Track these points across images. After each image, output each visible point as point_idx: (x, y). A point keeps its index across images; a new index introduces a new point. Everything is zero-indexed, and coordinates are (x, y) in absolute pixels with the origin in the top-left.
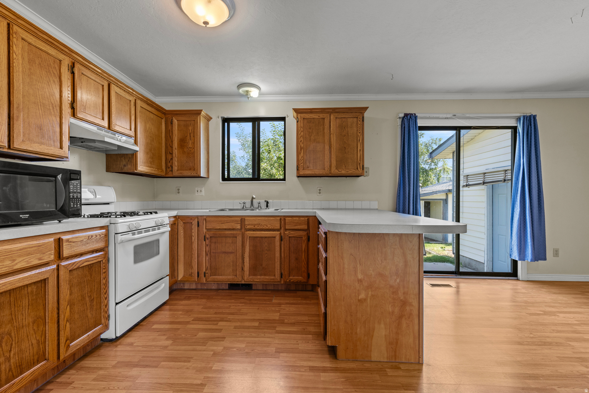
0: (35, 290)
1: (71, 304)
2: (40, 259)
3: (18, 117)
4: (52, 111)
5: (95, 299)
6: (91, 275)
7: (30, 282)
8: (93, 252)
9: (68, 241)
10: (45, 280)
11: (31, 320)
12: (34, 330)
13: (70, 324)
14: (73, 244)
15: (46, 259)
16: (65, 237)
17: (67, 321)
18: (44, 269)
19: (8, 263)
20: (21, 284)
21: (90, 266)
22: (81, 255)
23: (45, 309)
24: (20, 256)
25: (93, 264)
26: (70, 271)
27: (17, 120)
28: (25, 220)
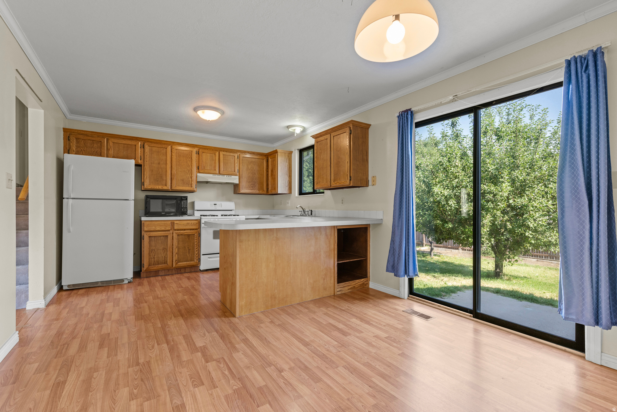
0: (163, 239)
1: (178, 248)
2: (165, 228)
3: (174, 178)
4: (188, 173)
5: (191, 249)
6: (189, 239)
7: (161, 235)
8: (191, 229)
9: (177, 223)
10: (167, 236)
11: (162, 248)
12: (163, 252)
13: (178, 255)
14: (179, 225)
15: (167, 229)
16: (176, 222)
17: (176, 253)
18: (167, 232)
19: (154, 227)
20: (158, 235)
21: (189, 236)
22: (185, 230)
23: (167, 246)
24: (158, 226)
25: (190, 234)
26: (178, 235)
27: (173, 179)
28: (163, 215)
